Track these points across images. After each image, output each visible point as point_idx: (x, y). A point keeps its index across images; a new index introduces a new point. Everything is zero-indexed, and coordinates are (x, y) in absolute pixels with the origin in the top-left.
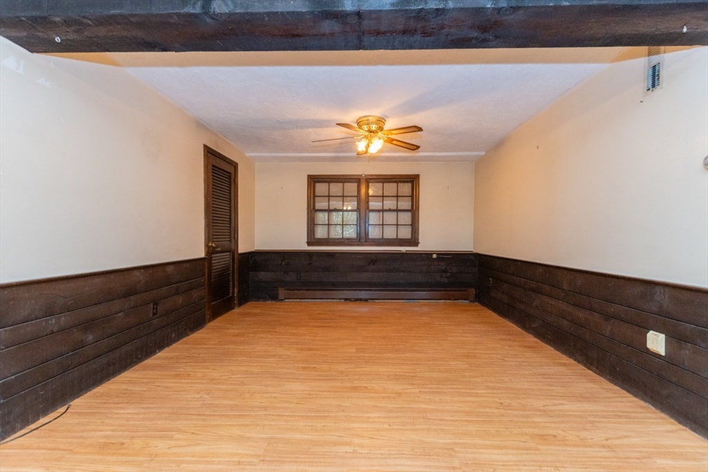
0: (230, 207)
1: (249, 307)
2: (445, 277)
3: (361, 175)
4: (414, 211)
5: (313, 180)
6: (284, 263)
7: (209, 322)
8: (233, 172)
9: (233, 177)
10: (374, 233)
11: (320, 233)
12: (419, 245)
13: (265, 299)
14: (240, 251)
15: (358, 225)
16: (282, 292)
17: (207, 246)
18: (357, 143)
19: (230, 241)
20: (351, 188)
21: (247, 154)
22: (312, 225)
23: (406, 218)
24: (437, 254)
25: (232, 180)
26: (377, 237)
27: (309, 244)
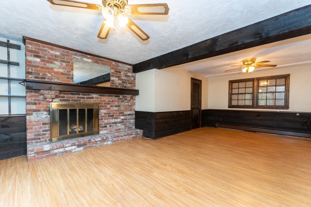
0: (199, 95)
1: (205, 128)
2: (306, 126)
3: (254, 78)
5: (231, 82)
6: (218, 114)
7: (192, 129)
8: (200, 84)
9: (200, 85)
10: (262, 103)
11: (234, 103)
12: (289, 109)
13: (211, 126)
14: (202, 109)
15: (253, 99)
16: (217, 125)
17: (191, 107)
18: (242, 69)
19: (199, 106)
20: (250, 84)
21: (206, 77)
22: (230, 100)
24: (300, 114)
25: (200, 86)
26: (264, 105)
27: (229, 107)
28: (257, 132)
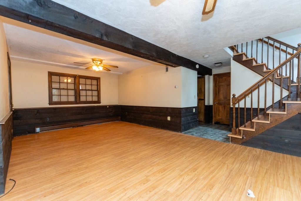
2: (112, 114)
3: (77, 75)
4: (98, 91)
5: (51, 74)
10: (83, 99)
11: (55, 99)
12: (101, 103)
15: (75, 95)
22: (51, 96)
23: (95, 93)
24: (109, 106)
27: (50, 104)
28: (84, 125)
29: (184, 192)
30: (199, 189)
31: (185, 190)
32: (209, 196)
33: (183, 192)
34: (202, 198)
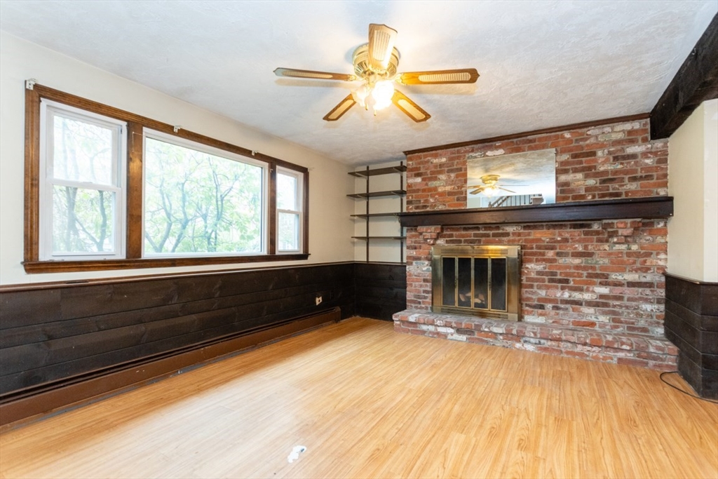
29: (430, 436)
30: (402, 446)
31: (431, 439)
32: (384, 437)
33: (433, 436)
34: (397, 431)
